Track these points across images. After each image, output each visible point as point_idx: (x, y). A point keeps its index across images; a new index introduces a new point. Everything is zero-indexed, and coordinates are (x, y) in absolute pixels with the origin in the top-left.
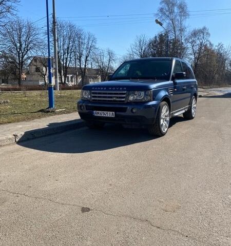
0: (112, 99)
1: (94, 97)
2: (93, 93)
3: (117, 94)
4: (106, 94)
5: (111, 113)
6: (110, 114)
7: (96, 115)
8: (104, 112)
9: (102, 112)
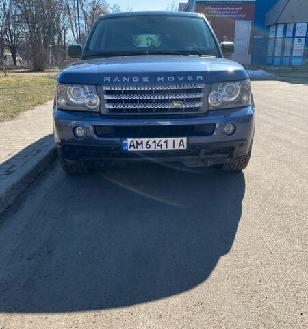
0: (170, 106)
1: (109, 102)
2: (108, 92)
3: (181, 91)
4: (150, 92)
5: (177, 140)
6: (174, 144)
7: (132, 149)
8: (158, 140)
9: (152, 140)
